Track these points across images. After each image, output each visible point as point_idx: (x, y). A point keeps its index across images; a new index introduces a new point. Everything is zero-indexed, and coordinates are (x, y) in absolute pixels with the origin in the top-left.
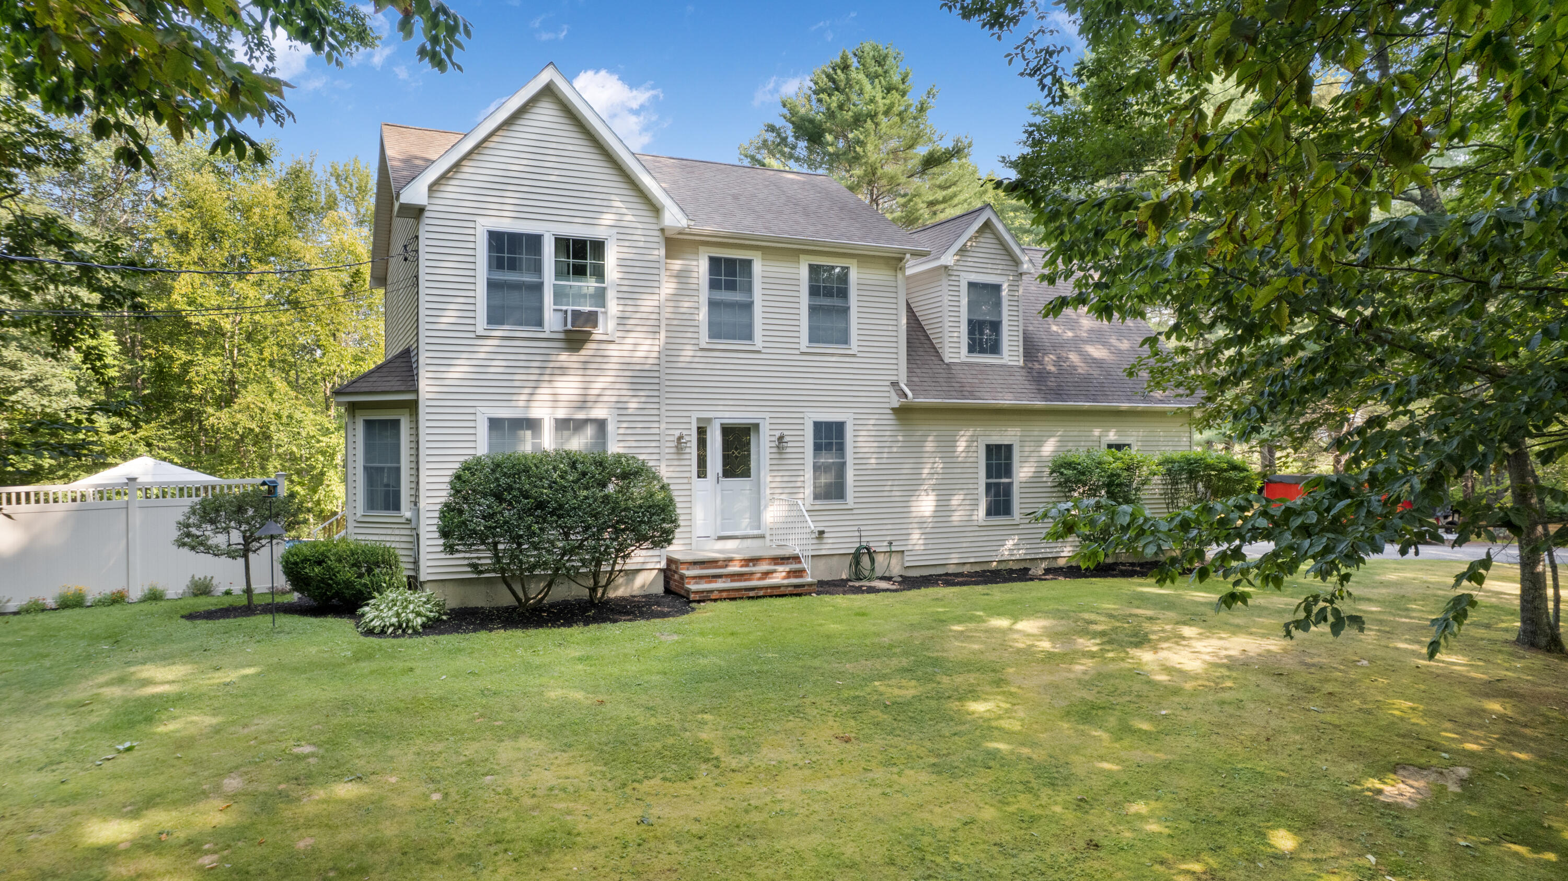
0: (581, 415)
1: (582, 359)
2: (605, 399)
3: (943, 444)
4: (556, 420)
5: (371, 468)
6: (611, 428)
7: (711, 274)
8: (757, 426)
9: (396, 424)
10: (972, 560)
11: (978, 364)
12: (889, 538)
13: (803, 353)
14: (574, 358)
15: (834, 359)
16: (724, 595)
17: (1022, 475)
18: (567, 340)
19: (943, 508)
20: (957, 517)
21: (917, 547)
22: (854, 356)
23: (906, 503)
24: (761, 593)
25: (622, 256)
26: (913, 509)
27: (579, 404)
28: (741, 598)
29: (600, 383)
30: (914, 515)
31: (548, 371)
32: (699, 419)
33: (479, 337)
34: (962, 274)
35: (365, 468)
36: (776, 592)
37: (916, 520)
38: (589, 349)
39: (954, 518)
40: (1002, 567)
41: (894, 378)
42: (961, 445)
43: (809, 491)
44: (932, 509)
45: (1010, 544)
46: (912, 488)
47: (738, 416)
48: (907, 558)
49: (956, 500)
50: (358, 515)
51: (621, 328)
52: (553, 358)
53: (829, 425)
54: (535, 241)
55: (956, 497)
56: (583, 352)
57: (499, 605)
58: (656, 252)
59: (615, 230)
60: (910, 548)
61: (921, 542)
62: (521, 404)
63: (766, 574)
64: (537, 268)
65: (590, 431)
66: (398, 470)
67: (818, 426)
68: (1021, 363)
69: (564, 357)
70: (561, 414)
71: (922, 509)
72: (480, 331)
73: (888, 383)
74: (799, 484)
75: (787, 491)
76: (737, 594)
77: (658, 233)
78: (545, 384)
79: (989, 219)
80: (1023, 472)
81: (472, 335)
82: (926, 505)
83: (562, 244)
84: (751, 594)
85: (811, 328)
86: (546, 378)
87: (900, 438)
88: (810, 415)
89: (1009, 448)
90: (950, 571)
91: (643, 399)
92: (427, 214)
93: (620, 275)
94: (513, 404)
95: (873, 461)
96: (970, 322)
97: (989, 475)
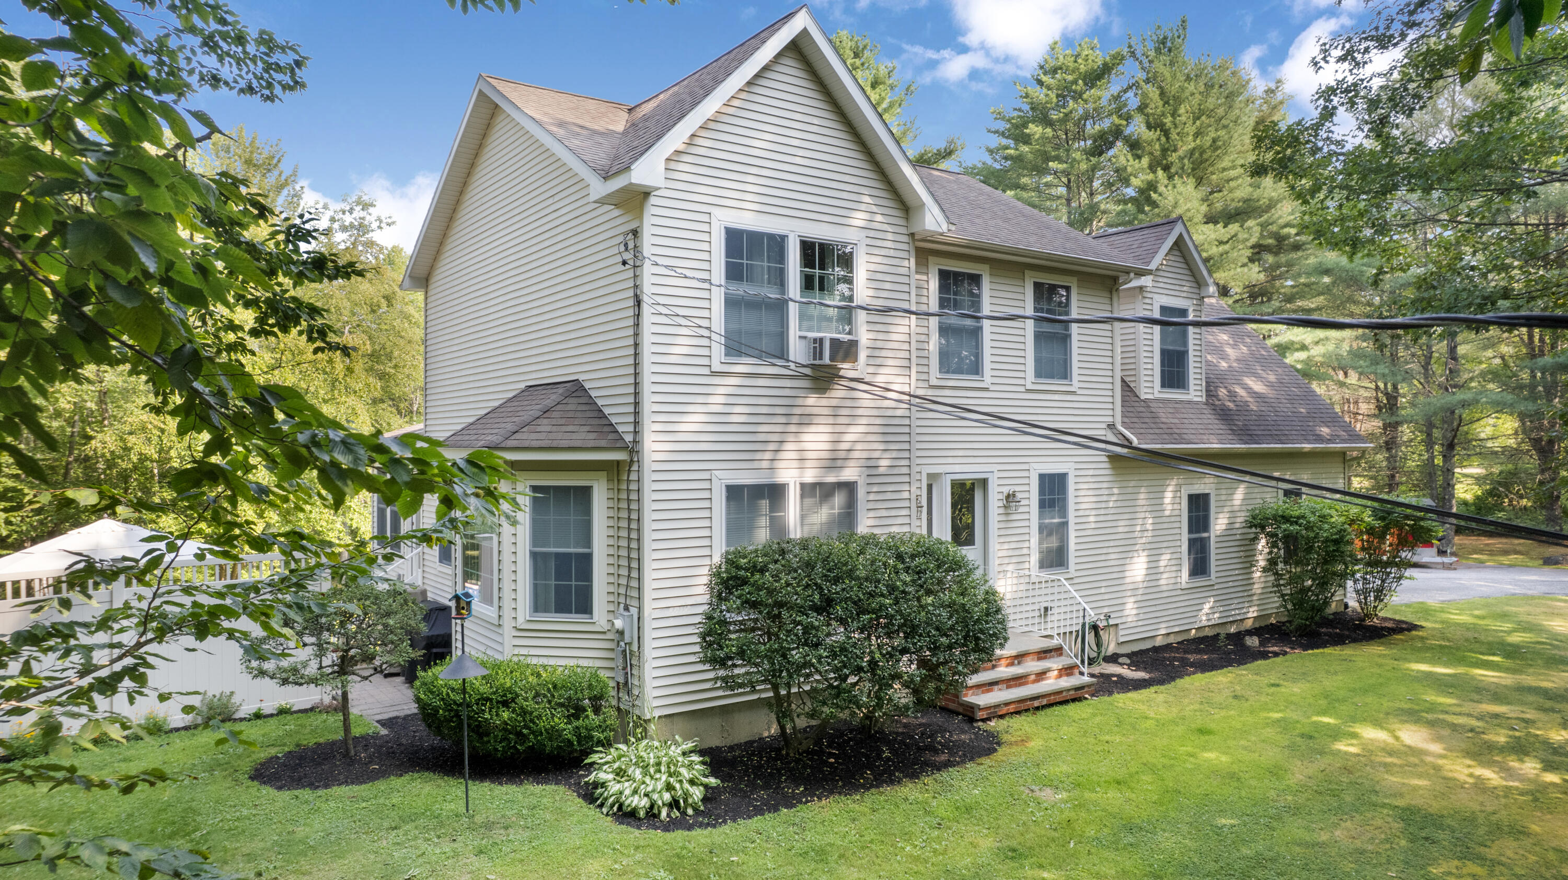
0: (831, 479)
1: (834, 402)
2: (856, 454)
3: (1152, 496)
4: (803, 485)
5: (545, 555)
6: (861, 493)
7: (940, 292)
8: (984, 482)
9: (585, 493)
10: (1177, 629)
11: (1169, 401)
12: (1106, 610)
13: (1028, 391)
14: (824, 402)
15: (1056, 397)
16: (1012, 708)
17: (1218, 527)
18: (814, 379)
19: (1153, 570)
20: (1165, 580)
21: (1130, 619)
22: (1073, 393)
23: (1122, 568)
24: (1045, 702)
25: (873, 267)
26: (1127, 574)
27: (827, 463)
28: (1027, 710)
29: (853, 434)
30: (1128, 580)
31: (795, 420)
32: (929, 475)
33: (714, 374)
34: (1155, 296)
35: (534, 555)
36: (1058, 698)
37: (1131, 587)
38: (838, 392)
39: (1162, 582)
40: (1201, 634)
41: (1110, 419)
42: (1168, 496)
43: (1035, 558)
44: (1144, 572)
45: (1207, 607)
46: (1127, 551)
47: (967, 470)
48: (1121, 633)
49: (1164, 560)
50: (521, 620)
51: (872, 361)
52: (799, 402)
53: (1052, 476)
54: (777, 243)
55: (1164, 557)
56: (834, 394)
57: (736, 742)
58: (906, 263)
59: (865, 233)
60: (1124, 620)
61: (1134, 612)
62: (765, 464)
63: (1041, 675)
64: (780, 279)
65: (838, 500)
66: (587, 559)
67: (1042, 477)
68: (1204, 400)
69: (812, 400)
70: (810, 477)
71: (1135, 573)
72: (717, 367)
73: (1104, 426)
74: (1025, 551)
75: (1014, 560)
76: (1022, 706)
77: (905, 239)
78: (791, 438)
79: (1181, 235)
80: (1219, 524)
81: (706, 371)
82: (1138, 569)
83: (807, 247)
84: (1036, 703)
85: (1038, 361)
86: (793, 428)
87: (1116, 491)
88: (1035, 466)
89: (1206, 496)
90: (1157, 644)
91: (894, 455)
92: (653, 200)
93: (871, 293)
94: (756, 465)
95: (1092, 519)
96: (1164, 352)
97: (1190, 532)
